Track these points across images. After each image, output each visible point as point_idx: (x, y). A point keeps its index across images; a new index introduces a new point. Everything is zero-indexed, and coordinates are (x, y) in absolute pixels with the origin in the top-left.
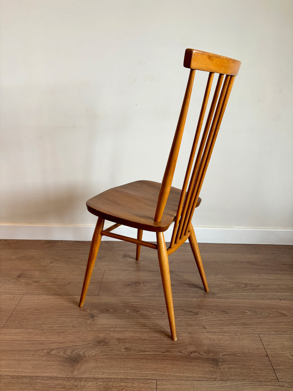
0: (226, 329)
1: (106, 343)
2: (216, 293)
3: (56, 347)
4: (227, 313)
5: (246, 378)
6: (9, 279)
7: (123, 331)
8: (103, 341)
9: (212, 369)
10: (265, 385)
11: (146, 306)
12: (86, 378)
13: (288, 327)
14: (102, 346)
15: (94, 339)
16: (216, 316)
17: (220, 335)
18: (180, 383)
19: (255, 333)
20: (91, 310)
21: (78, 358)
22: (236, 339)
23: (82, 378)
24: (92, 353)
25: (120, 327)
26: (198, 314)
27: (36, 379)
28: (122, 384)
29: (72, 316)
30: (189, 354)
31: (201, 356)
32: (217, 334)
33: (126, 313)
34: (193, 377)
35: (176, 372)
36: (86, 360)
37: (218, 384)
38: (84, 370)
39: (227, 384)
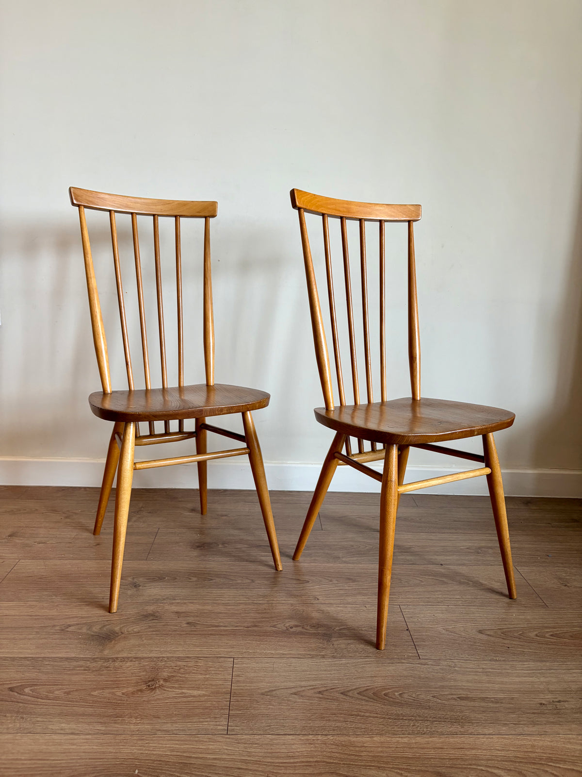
0: (350, 599)
1: (157, 617)
2: (340, 556)
3: (76, 622)
4: (354, 581)
5: (371, 655)
7: (185, 603)
8: (152, 615)
9: (321, 645)
10: (399, 663)
11: (225, 573)
12: (123, 658)
13: (446, 596)
14: (150, 620)
15: (136, 613)
16: (337, 585)
17: (338, 607)
18: (269, 661)
19: (395, 604)
20: (133, 578)
21: (111, 635)
22: (364, 611)
23: (117, 658)
24: (135, 628)
25: (181, 598)
26: (308, 582)
27: (43, 661)
28: (179, 663)
29: (103, 586)
30: (287, 629)
31: (305, 631)
32: (335, 605)
33: (191, 582)
34: (290, 654)
35: (265, 650)
36: (125, 638)
37: (327, 661)
38: (120, 649)
39: (341, 662)
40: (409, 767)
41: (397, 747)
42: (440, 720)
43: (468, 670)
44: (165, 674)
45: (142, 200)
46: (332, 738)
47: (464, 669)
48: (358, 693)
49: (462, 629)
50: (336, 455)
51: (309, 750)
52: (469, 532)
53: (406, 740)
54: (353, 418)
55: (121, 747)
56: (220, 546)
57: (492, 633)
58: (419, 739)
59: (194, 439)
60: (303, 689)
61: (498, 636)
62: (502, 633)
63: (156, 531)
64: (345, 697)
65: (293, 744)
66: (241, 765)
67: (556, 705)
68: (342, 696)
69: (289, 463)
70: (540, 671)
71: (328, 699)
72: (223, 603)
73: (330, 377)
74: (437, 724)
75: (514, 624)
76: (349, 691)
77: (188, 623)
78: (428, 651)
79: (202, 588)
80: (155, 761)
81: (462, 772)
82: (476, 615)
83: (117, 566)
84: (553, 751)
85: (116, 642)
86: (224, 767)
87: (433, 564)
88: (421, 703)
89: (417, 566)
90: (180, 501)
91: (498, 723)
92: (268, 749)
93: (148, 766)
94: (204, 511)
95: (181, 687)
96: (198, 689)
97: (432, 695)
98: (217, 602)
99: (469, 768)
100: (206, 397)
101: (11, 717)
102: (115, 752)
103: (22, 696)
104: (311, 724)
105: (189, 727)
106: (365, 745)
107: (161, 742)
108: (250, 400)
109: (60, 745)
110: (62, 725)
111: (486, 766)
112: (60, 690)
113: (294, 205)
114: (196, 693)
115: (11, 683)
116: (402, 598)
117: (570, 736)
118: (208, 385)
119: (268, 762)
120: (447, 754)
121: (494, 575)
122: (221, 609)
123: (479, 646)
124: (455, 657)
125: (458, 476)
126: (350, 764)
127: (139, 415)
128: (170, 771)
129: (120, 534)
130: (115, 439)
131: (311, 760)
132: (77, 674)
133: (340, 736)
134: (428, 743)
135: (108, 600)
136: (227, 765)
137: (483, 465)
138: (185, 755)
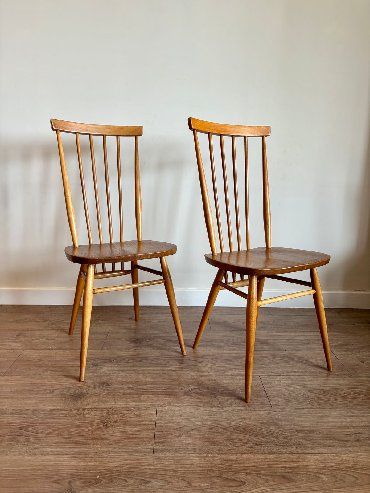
0: (229, 372)
1: (109, 384)
2: (222, 346)
3: (59, 388)
4: (231, 361)
5: (242, 406)
6: (8, 337)
7: (126, 376)
8: (106, 383)
9: (210, 400)
10: (259, 410)
11: (151, 357)
12: (89, 409)
13: (288, 370)
14: (105, 386)
15: (98, 381)
16: (220, 363)
17: (221, 377)
18: (179, 410)
19: (256, 374)
20: (94, 361)
21: (81, 395)
22: (237, 379)
23: (85, 409)
24: (96, 391)
25: (124, 372)
26: (202, 362)
27: (39, 411)
28: (123, 412)
29: (75, 365)
30: (189, 391)
31: (201, 391)
32: (219, 376)
33: (130, 362)
34: (191, 406)
35: (176, 403)
36: (89, 396)
37: (214, 410)
38: (87, 403)
39: (224, 410)
40: (265, 473)
41: (258, 461)
42: (284, 444)
43: (302, 414)
44: (115, 418)
45: (96, 126)
46: (218, 456)
47: (299, 414)
48: (233, 429)
49: (298, 390)
50: (219, 283)
51: (203, 463)
52: (303, 331)
53: (263, 457)
54: (229, 260)
55: (88, 462)
56: (148, 341)
57: (317, 392)
58: (271, 456)
59: (130, 275)
60: (200, 426)
61: (320, 394)
62: (323, 392)
63: (108, 332)
64: (225, 431)
65: (194, 460)
66: (162, 472)
67: (357, 435)
68: (223, 430)
69: (190, 289)
70: (347, 415)
71: (215, 432)
72: (150, 375)
73: (214, 235)
74: (282, 447)
75: (330, 387)
76: (228, 428)
77: (128, 388)
78: (277, 403)
79: (136, 366)
80: (109, 470)
81: (298, 476)
82: (307, 381)
83: (84, 353)
84: (355, 463)
85: (84, 399)
86: (151, 473)
87: (280, 350)
88: (273, 435)
89: (270, 351)
90: (122, 313)
91: (320, 447)
92: (178, 463)
93: (105, 473)
94: (137, 319)
95: (124, 426)
96: (135, 427)
97: (279, 430)
98: (146, 374)
99: (302, 473)
100: (137, 248)
101: (21, 445)
102: (84, 465)
103: (27, 432)
104: (205, 448)
105: (130, 450)
106: (238, 460)
107: (113, 459)
108: (165, 249)
109: (51, 461)
110: (52, 449)
111: (313, 472)
112: (50, 428)
113: (191, 128)
114: (133, 429)
115: (20, 425)
116: (261, 371)
117: (365, 454)
118: (138, 241)
119: (179, 470)
120: (289, 465)
121: (318, 357)
122: (149, 379)
123: (309, 400)
124: (294, 406)
125: (295, 295)
126: (229, 471)
127: (96, 259)
128: (119, 476)
129: (86, 334)
130: (81, 275)
131: (205, 469)
132: (60, 419)
133: (222, 454)
134: (277, 459)
135: (79, 374)
136: (154, 473)
137: (311, 288)
138: (127, 466)
